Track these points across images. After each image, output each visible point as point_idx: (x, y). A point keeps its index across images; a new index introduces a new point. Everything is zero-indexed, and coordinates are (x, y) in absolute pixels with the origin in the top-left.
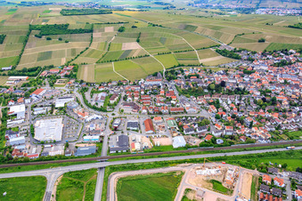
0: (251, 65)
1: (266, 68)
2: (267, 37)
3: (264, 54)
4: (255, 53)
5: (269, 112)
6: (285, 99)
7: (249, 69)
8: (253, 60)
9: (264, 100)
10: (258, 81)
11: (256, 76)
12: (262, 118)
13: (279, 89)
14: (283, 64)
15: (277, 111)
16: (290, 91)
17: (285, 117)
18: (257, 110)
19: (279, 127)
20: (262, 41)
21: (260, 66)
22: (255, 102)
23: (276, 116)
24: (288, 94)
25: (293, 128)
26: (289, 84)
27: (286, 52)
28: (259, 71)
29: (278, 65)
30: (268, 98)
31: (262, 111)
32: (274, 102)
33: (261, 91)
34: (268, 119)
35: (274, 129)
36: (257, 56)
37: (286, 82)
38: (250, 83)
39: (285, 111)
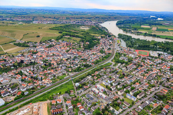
0: (36, 49)
1: (43, 49)
2: (40, 34)
3: (41, 43)
4: (36, 43)
5: (49, 70)
6: (55, 62)
7: (35, 51)
8: (36, 47)
9: (45, 65)
10: (41, 56)
11: (39, 54)
12: (46, 74)
13: (51, 58)
14: (50, 46)
15: (52, 69)
16: (56, 58)
17: (56, 70)
18: (43, 70)
19: (55, 76)
20: (38, 36)
21: (40, 49)
22: (42, 67)
23: (52, 71)
24: (56, 60)
25: (60, 74)
26: (55, 55)
27: (50, 40)
28: (40, 51)
29: (48, 47)
30: (47, 64)
31: (45, 70)
32: (50, 65)
33: (43, 61)
34: (49, 74)
35: (53, 78)
36: (38, 44)
37: (53, 55)
38: (37, 58)
39: (56, 68)
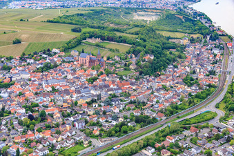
0: (8, 75)
1: (27, 76)
2: (24, 37)
3: (22, 59)
4: (10, 58)
5: (39, 131)
6: (56, 111)
7: (7, 81)
8: (9, 69)
9: (31, 117)
10: (21, 94)
11: (16, 89)
12: (31, 141)
13: (47, 100)
14: (48, 67)
15: (49, 127)
16: (60, 99)
17: (59, 133)
18: (25, 132)
19: (53, 148)
20: (18, 42)
21: (20, 74)
22: (20, 123)
23: (47, 134)
24: (59, 103)
25: (69, 143)
26: (58, 91)
27: (48, 52)
28: (19, 81)
29: (42, 70)
30: (35, 115)
31: (30, 132)
32: (43, 117)
33: (25, 107)
34: (39, 141)
35: (47, 152)
36: (15, 62)
37: (54, 90)
38: (10, 99)
39: (58, 125)
